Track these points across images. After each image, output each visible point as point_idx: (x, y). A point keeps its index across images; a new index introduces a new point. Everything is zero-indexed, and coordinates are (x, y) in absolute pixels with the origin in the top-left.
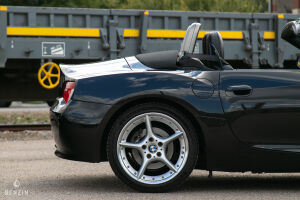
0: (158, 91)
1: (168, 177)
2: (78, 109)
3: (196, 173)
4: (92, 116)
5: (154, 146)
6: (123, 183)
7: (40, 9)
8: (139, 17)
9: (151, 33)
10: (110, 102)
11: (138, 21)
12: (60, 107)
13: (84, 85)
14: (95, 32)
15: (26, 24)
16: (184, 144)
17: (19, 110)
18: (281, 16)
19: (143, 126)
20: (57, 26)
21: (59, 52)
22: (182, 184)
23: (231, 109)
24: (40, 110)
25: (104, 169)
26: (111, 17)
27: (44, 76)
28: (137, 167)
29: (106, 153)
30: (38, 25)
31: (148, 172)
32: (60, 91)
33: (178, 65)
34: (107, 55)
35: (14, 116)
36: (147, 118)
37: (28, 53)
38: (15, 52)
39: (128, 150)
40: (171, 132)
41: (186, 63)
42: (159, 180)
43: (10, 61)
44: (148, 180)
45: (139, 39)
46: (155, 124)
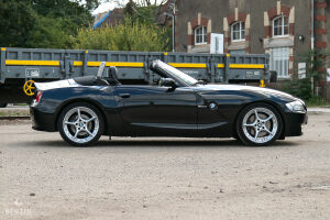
0: (89, 96)
1: (89, 139)
2: (43, 105)
3: (103, 138)
4: (50, 108)
5: (81, 124)
6: (68, 143)
7: (25, 50)
8: (83, 54)
9: (90, 63)
10: (60, 102)
11: (82, 57)
12: (35, 104)
13: (47, 94)
14: (57, 63)
15: (16, 58)
16: (97, 123)
17: (11, 109)
18: (166, 54)
19: (76, 114)
20: (35, 59)
21: (36, 74)
22: (95, 143)
23: (119, 106)
24: (24, 109)
25: (56, 136)
26: (66, 54)
27: (27, 88)
28: (73, 134)
29: (57, 127)
30: (24, 59)
31: (79, 137)
32: (35, 97)
33: (95, 83)
34: (64, 76)
35: (9, 111)
36: (78, 110)
37: (18, 75)
38: (10, 74)
39: (69, 126)
40: (90, 117)
41: (98, 82)
42: (84, 141)
43: (7, 80)
44: (79, 141)
45: (82, 67)
46: (82, 113)
